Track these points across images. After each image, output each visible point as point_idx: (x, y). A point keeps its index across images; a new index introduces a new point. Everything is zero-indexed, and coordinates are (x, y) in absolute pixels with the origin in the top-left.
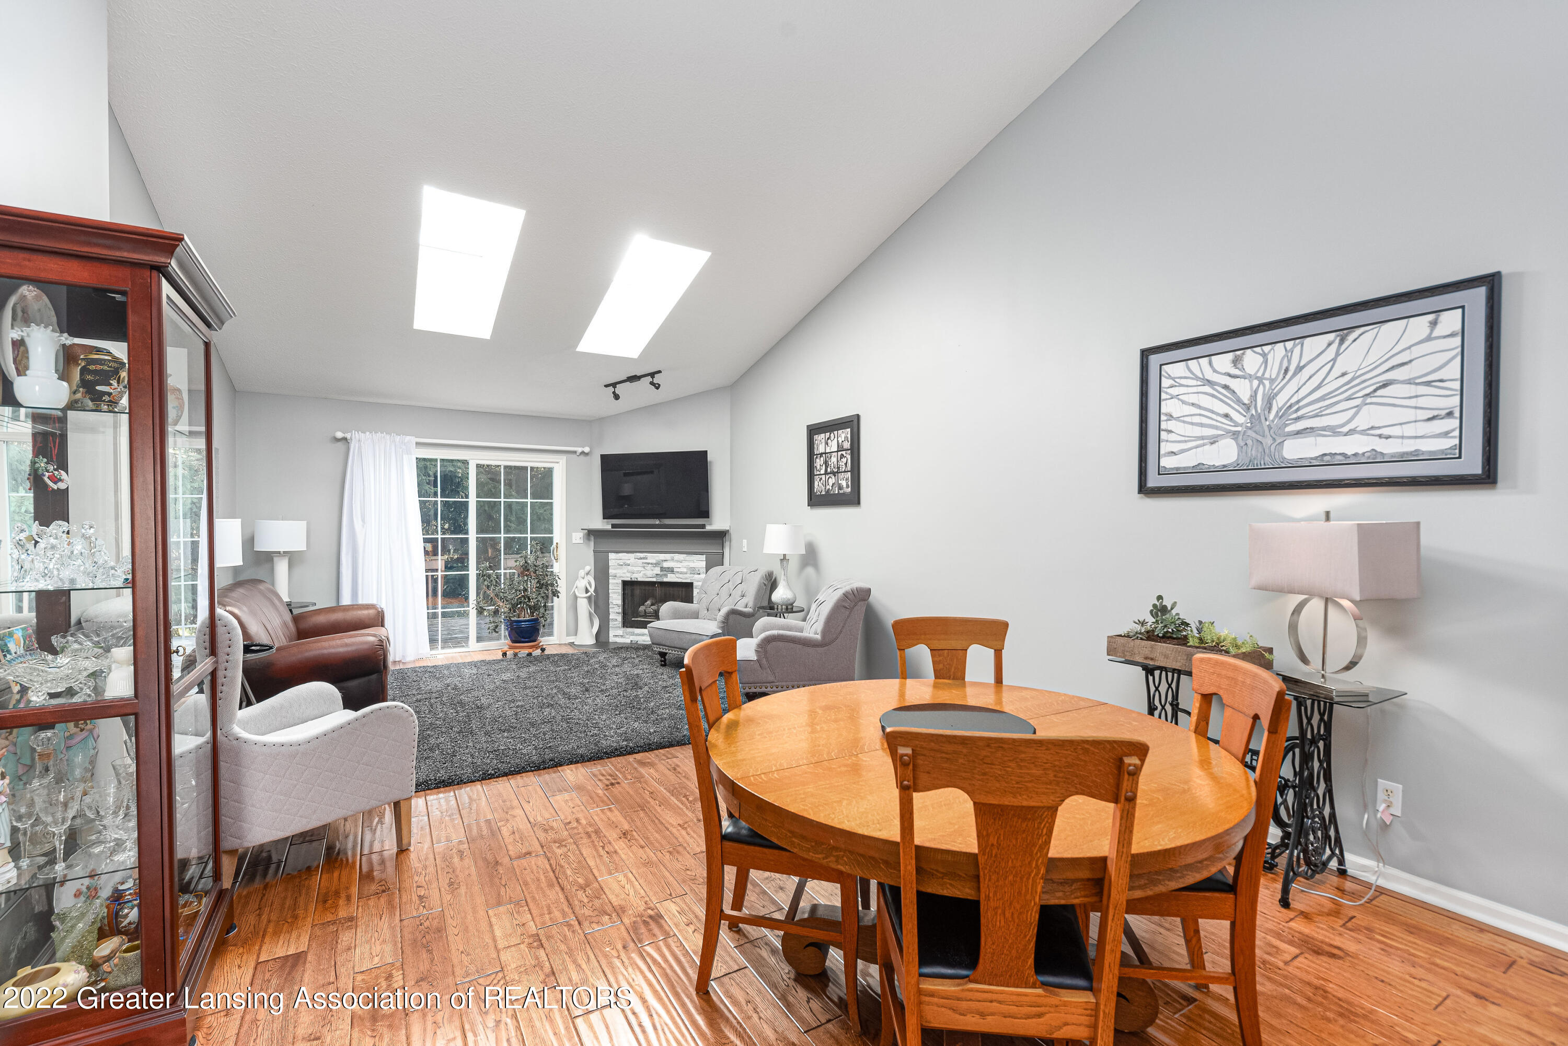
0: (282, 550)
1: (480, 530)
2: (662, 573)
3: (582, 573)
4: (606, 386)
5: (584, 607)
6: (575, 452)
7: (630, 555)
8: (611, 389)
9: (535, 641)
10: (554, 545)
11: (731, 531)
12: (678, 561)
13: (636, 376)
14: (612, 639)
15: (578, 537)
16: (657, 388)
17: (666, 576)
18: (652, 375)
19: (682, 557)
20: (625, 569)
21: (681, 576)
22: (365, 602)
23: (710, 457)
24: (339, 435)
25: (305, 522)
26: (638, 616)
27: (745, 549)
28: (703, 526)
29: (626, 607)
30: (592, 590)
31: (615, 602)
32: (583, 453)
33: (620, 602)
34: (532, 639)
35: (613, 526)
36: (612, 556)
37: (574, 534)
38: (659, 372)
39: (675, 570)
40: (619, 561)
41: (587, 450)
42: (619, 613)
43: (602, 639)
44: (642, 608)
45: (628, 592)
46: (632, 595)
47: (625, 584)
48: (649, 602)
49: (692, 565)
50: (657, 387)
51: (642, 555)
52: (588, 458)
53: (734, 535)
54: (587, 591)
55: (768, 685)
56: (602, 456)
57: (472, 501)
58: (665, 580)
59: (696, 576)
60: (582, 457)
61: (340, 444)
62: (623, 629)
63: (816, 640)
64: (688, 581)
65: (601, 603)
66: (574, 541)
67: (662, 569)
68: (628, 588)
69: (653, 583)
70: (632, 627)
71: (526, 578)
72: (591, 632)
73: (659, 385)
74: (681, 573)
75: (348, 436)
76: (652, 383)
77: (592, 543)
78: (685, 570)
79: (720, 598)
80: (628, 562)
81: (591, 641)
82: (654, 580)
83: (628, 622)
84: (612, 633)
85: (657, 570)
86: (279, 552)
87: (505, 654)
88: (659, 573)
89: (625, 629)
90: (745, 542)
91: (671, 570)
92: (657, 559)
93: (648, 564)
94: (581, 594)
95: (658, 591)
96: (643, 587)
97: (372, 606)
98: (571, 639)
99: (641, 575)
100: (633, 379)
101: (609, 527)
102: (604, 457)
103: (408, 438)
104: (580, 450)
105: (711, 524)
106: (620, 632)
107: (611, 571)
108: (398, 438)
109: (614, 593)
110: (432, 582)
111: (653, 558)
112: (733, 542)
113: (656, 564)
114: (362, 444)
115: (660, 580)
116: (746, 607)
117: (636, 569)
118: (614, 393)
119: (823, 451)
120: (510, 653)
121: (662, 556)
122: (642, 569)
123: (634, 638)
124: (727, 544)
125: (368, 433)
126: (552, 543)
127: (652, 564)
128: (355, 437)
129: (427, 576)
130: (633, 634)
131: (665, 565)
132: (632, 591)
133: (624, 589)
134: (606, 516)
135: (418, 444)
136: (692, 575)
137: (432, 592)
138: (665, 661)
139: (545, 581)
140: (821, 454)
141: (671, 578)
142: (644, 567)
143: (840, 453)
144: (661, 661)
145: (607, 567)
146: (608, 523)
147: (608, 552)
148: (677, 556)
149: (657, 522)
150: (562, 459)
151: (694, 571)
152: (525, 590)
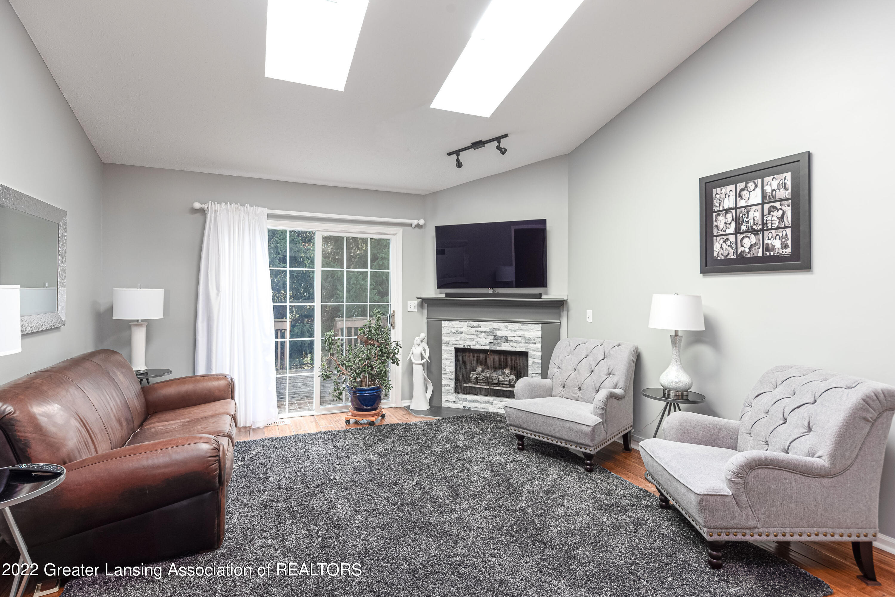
0: (140, 318)
1: (325, 298)
2: (495, 341)
3: (417, 340)
4: (449, 154)
5: (419, 373)
6: (410, 225)
7: (462, 323)
8: (454, 157)
9: (375, 409)
10: (391, 312)
11: (569, 301)
12: (512, 330)
13: (481, 141)
14: (444, 404)
15: (412, 305)
16: (503, 153)
17: (500, 344)
18: (498, 139)
19: (516, 326)
20: (458, 337)
21: (515, 345)
22: (218, 372)
23: (549, 226)
24: (197, 205)
25: (161, 291)
26: (469, 382)
27: (590, 320)
28: (540, 296)
29: (458, 372)
30: (427, 356)
31: (448, 368)
32: (418, 226)
33: (452, 369)
34: (374, 407)
35: (447, 295)
36: (445, 324)
37: (409, 303)
38: (506, 136)
39: (510, 338)
40: (452, 329)
41: (422, 222)
42: (451, 379)
43: (435, 404)
44: (473, 375)
45: (460, 358)
46: (464, 362)
47: (457, 351)
48: (479, 369)
49: (527, 334)
50: (503, 151)
51: (475, 324)
52: (421, 230)
53: (572, 304)
54: (422, 358)
55: (747, 531)
56: (437, 228)
57: (318, 270)
58: (499, 348)
59: (531, 346)
60: (417, 229)
61: (198, 216)
62: (455, 395)
63: (820, 468)
64: (523, 350)
65: (434, 369)
66: (409, 310)
67: (496, 337)
68: (460, 355)
69: (484, 352)
70: (463, 393)
71: (369, 347)
72: (426, 397)
73: (506, 150)
74: (516, 342)
75: (205, 206)
76: (498, 148)
77: (425, 311)
78: (520, 339)
79: (579, 374)
80: (461, 330)
81: (425, 406)
82: (487, 348)
83: (459, 389)
84: (444, 398)
85: (491, 339)
86: (137, 321)
87: (348, 422)
88: (492, 341)
89: (457, 395)
90: (589, 312)
91: (505, 339)
92: (491, 327)
93: (482, 332)
94: (417, 361)
95: (491, 359)
96: (475, 355)
97: (223, 377)
98: (406, 403)
99: (474, 342)
100: (478, 144)
101: (443, 296)
102: (439, 229)
103: (260, 210)
104: (415, 222)
105: (546, 293)
106: (453, 397)
107: (444, 339)
108: (251, 209)
109: (447, 359)
110: (280, 348)
111: (486, 326)
112: (572, 312)
113: (490, 333)
114: (218, 214)
115: (493, 348)
116: (615, 387)
117: (469, 337)
118: (458, 160)
119: (732, 205)
120: (352, 420)
121: (496, 325)
122: (475, 337)
123: (467, 405)
124: (565, 313)
125: (223, 204)
126: (388, 311)
127: (485, 332)
128: (211, 207)
129: (276, 343)
130: (466, 400)
131: (499, 333)
132: (464, 357)
133: (456, 356)
134: (441, 285)
135: (270, 216)
136: (527, 345)
137: (280, 357)
138: (522, 445)
139: (386, 350)
140: (727, 211)
141: (505, 347)
142: (477, 335)
143: (766, 207)
144: (519, 444)
145: (440, 334)
146: (441, 293)
147: (441, 320)
148: (511, 326)
149: (491, 291)
150: (399, 231)
151: (529, 340)
152: (369, 359)
